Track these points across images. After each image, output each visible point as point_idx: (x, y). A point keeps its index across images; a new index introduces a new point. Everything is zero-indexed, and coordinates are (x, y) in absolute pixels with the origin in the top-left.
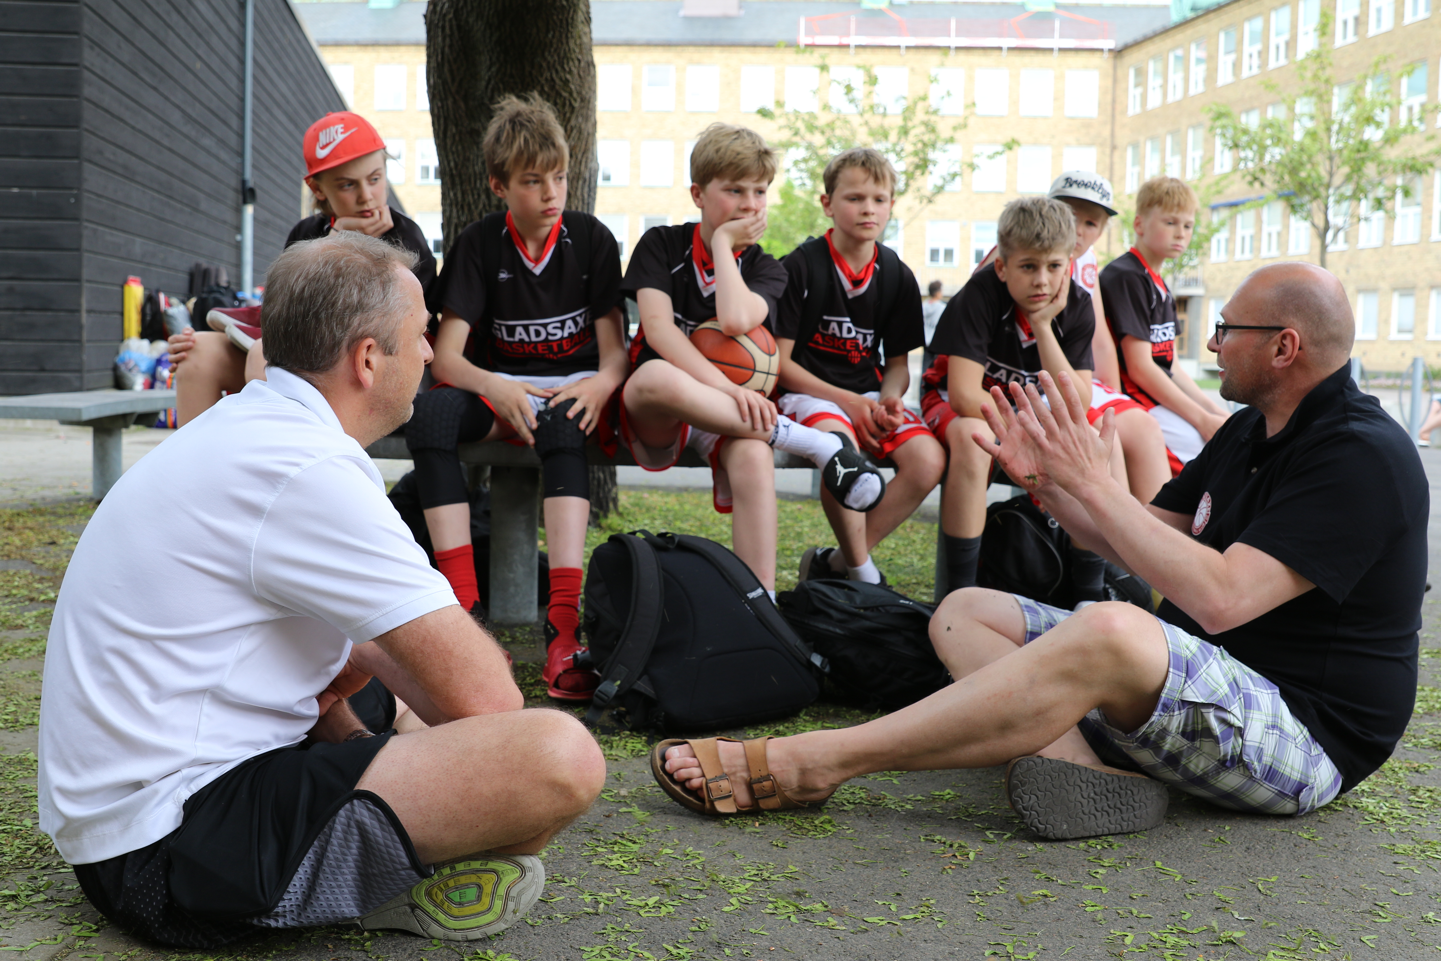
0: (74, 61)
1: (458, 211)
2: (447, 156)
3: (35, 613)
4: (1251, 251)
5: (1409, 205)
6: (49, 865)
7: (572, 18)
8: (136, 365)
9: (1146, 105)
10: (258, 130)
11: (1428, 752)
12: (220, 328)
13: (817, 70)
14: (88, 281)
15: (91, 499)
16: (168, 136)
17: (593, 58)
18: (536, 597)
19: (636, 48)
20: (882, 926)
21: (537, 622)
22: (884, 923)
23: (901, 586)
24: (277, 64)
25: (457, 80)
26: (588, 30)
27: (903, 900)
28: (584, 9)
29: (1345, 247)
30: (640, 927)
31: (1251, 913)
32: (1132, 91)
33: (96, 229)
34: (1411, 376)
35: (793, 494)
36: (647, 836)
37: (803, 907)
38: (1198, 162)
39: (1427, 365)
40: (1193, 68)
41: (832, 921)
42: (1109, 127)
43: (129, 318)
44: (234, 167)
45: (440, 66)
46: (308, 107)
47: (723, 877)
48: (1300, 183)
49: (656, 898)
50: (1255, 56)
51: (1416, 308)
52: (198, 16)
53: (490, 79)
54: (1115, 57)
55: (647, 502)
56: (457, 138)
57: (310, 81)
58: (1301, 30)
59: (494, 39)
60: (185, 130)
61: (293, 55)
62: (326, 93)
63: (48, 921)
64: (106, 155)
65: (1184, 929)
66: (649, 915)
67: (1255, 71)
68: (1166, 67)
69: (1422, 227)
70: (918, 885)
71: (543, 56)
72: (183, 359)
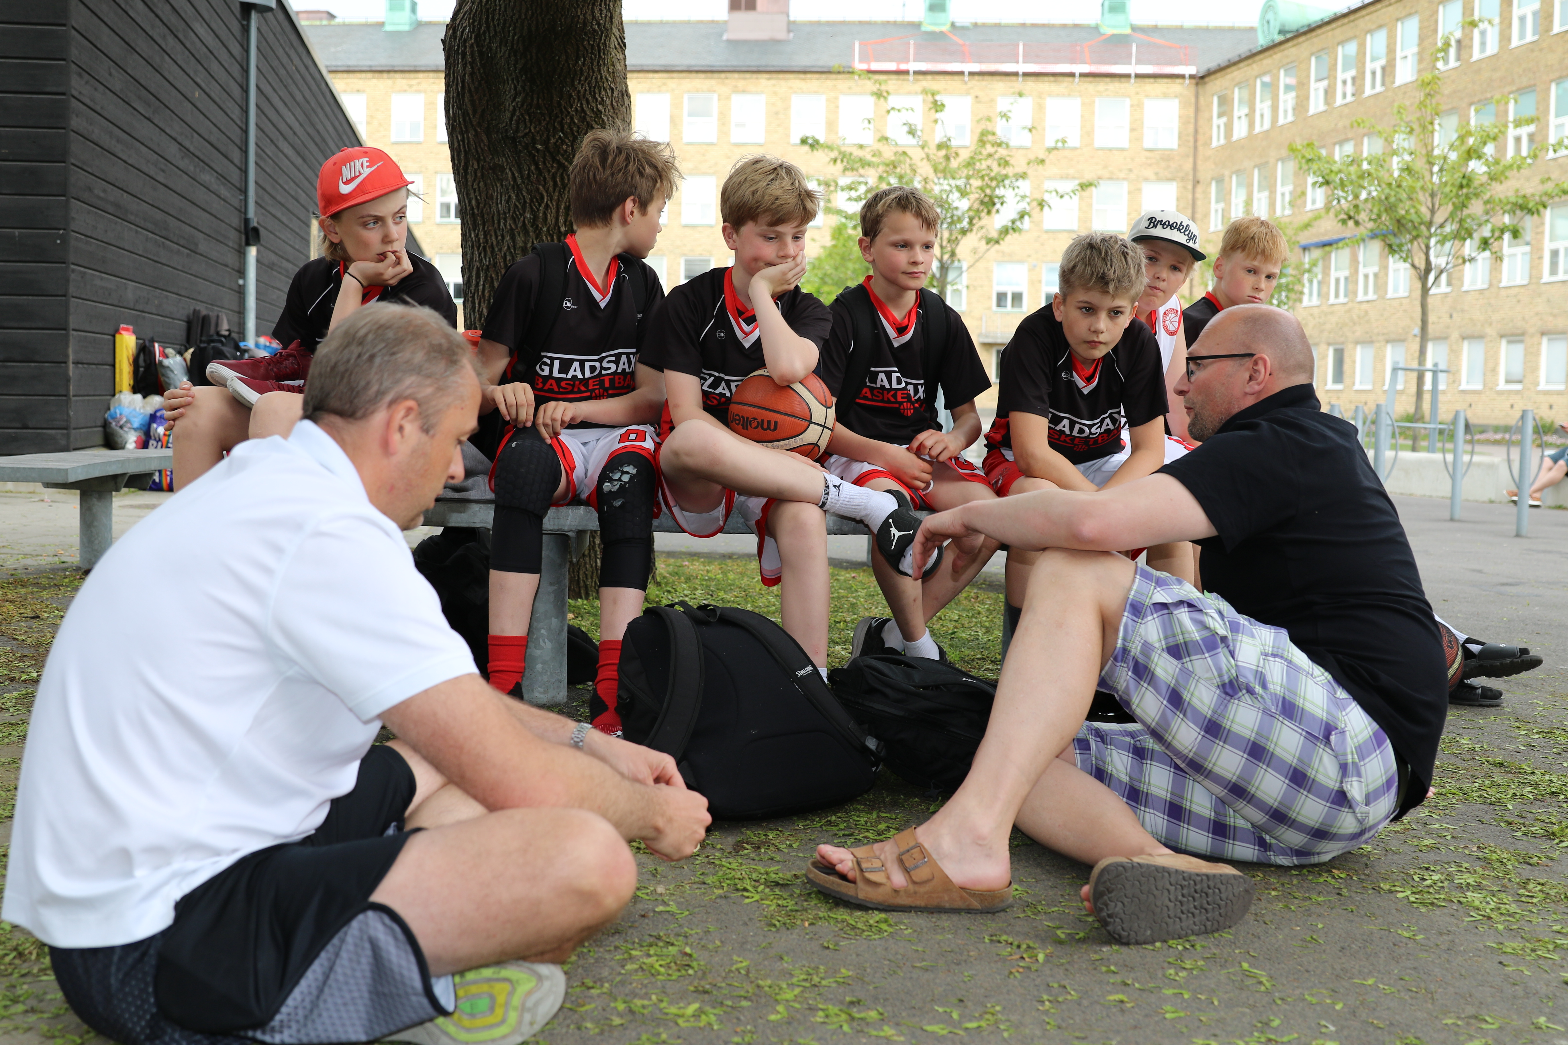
0: (61, 89)
1: (480, 254)
2: (468, 194)
3: (15, 694)
4: (1346, 295)
5: (1517, 245)
6: (29, 973)
7: (605, 44)
8: (128, 421)
9: (1232, 135)
10: (262, 164)
11: (1539, 841)
12: (221, 383)
13: (872, 99)
14: (74, 330)
15: (78, 569)
16: (163, 171)
17: (627, 86)
18: (565, 675)
19: (675, 75)
20: (943, 1036)
21: (566, 703)
22: (945, 1032)
23: (965, 662)
24: (283, 93)
25: (479, 111)
26: (621, 57)
27: (966, 1007)
28: (617, 34)
29: (1449, 290)
30: (679, 1037)
31: (1346, 1020)
32: (1216, 121)
33: (85, 273)
34: (1520, 430)
35: (847, 562)
36: (686, 937)
37: (857, 1015)
38: (1287, 198)
39: (1537, 418)
40: (1282, 96)
41: (888, 1031)
42: (1191, 160)
43: (121, 370)
44: (237, 205)
45: (460, 96)
46: (318, 139)
47: (769, 982)
48: (1398, 221)
49: (696, 1006)
50: (1349, 82)
51: (1525, 356)
52: (197, 40)
53: (514, 110)
54: (1197, 84)
55: (687, 571)
56: (479, 174)
57: (319, 110)
58: (1399, 54)
59: (519, 66)
60: (182, 164)
61: (301, 82)
62: (337, 124)
63: (29, 1035)
64: (96, 192)
65: (1273, 1037)
66: (687, 1024)
67: (1349, 98)
68: (1253, 95)
69: (1532, 268)
70: (983, 991)
71: (573, 85)
72: (182, 415)
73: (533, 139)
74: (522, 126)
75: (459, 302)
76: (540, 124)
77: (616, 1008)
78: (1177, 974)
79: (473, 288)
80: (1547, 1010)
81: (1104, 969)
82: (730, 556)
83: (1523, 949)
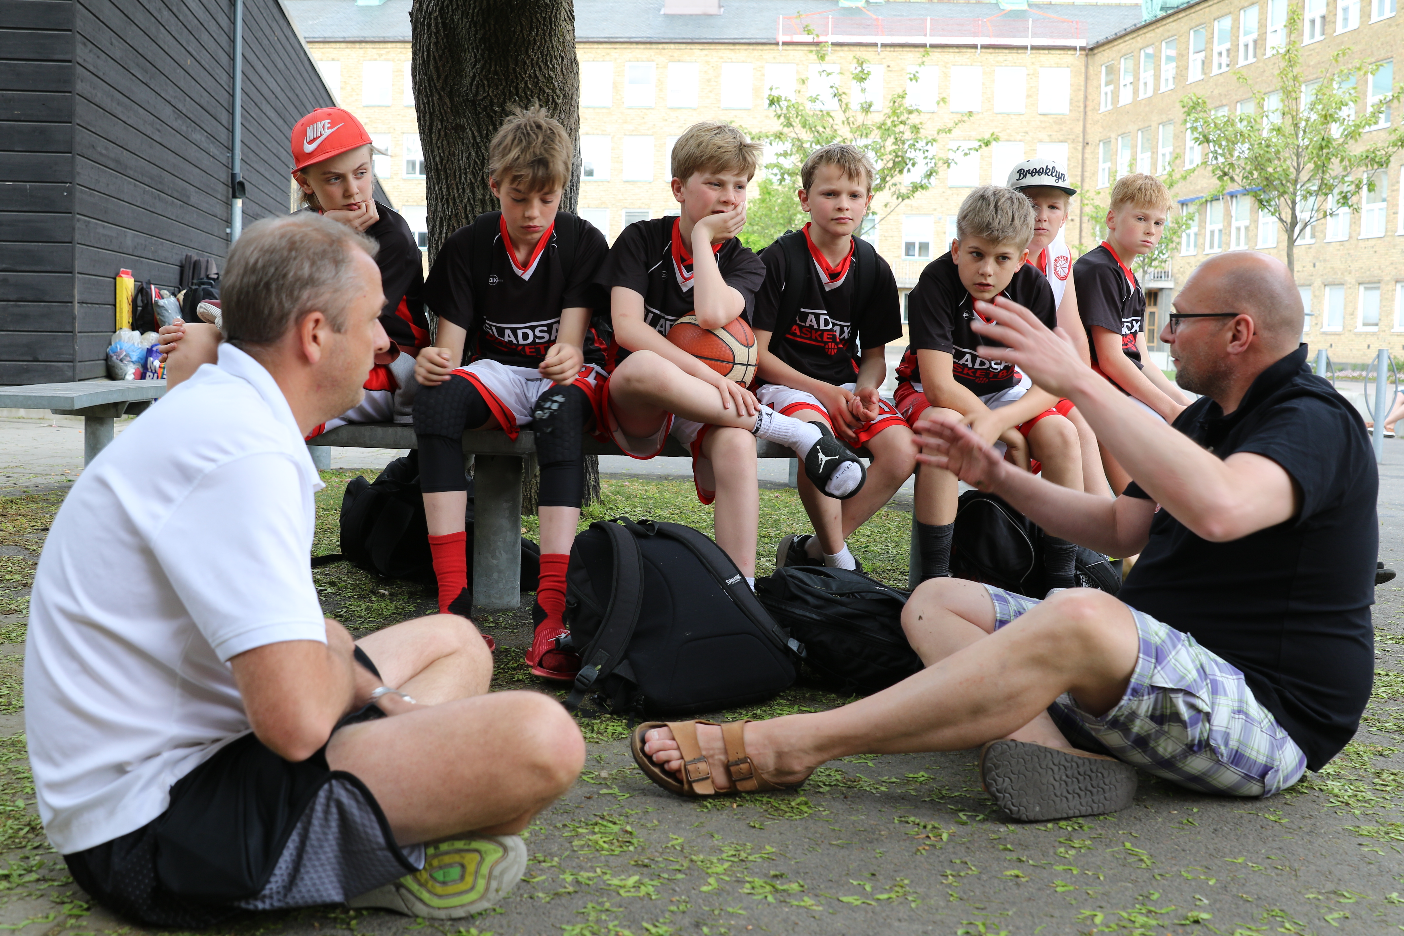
0: (68, 57)
1: (443, 205)
2: (432, 152)
4: (1220, 245)
5: (1374, 200)
6: (41, 845)
7: (556, 16)
8: (127, 355)
9: (1118, 102)
10: (247, 125)
11: (1392, 735)
12: (208, 319)
14: (79, 273)
16: (159, 131)
17: (575, 55)
18: (519, 583)
19: (618, 46)
20: (857, 906)
21: (520, 608)
22: (858, 903)
23: (877, 573)
24: (266, 61)
25: (443, 77)
26: (571, 28)
27: (878, 880)
28: (567, 7)
29: (1313, 241)
30: (620, 906)
31: (1218, 893)
32: (1104, 89)
33: (89, 222)
34: (1376, 368)
35: (771, 483)
36: (627, 817)
37: (780, 887)
38: (1168, 158)
39: (1392, 357)
40: (1164, 67)
41: (808, 901)
42: (1081, 123)
43: (121, 309)
44: (224, 161)
45: (426, 63)
46: (297, 103)
47: (701, 857)
48: (1267, 179)
49: (636, 878)
50: (1224, 54)
51: (1381, 301)
52: (189, 13)
53: (474, 76)
54: (1087, 55)
55: (626, 489)
56: (442, 134)
57: (298, 77)
58: (1270, 29)
59: (479, 36)
60: (175, 125)
61: (282, 52)
62: (314, 89)
63: (40, 900)
64: (99, 149)
65: (1153, 909)
66: (628, 894)
67: (1224, 69)
68: (1137, 65)
69: (1387, 222)
70: (893, 866)
71: (527, 53)
72: (173, 349)
73: (491, 101)
74: (481, 90)
75: (424, 250)
76: (497, 88)
77: (564, 879)
78: (1067, 852)
79: (436, 236)
80: (1399, 886)
81: (1001, 847)
82: (666, 478)
83: (1377, 832)
